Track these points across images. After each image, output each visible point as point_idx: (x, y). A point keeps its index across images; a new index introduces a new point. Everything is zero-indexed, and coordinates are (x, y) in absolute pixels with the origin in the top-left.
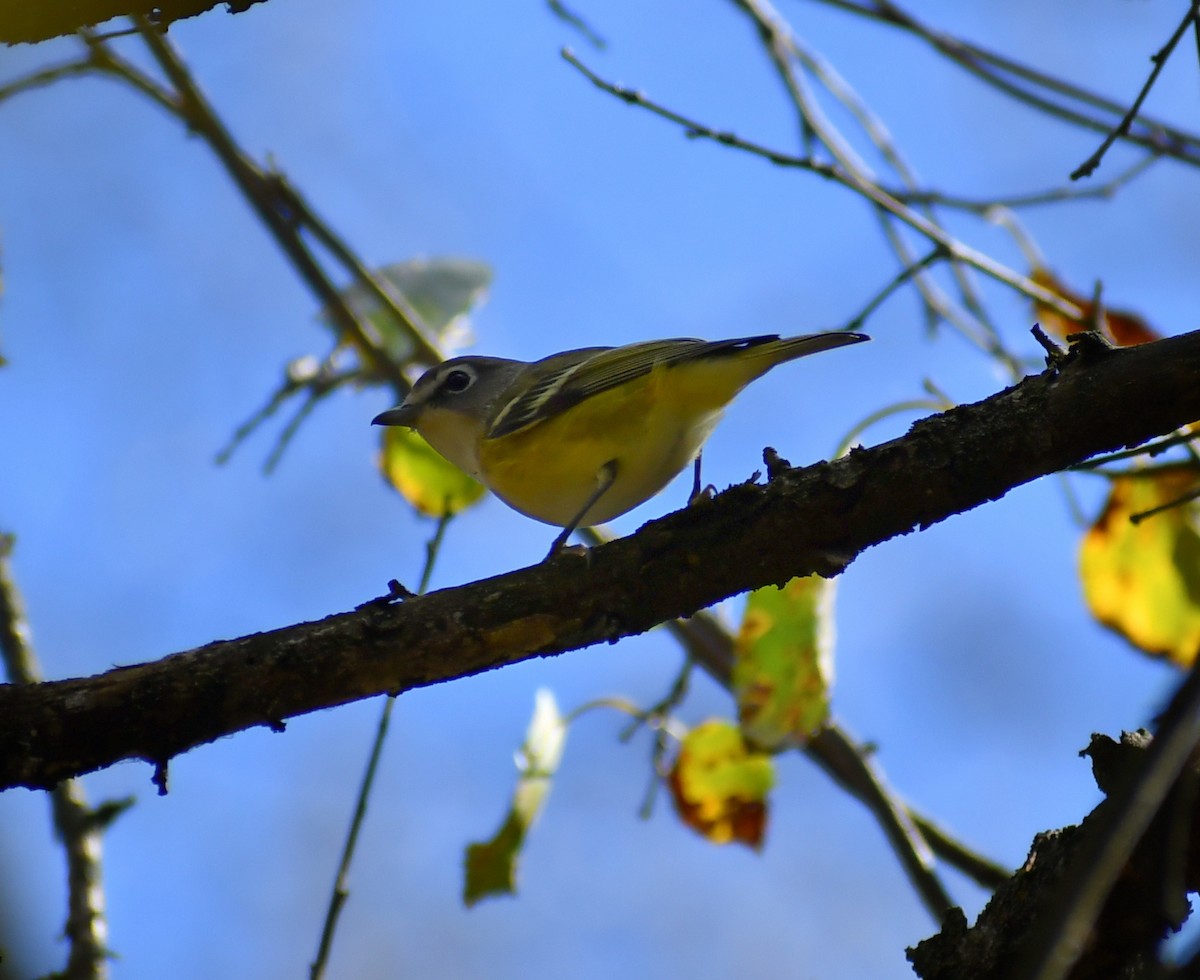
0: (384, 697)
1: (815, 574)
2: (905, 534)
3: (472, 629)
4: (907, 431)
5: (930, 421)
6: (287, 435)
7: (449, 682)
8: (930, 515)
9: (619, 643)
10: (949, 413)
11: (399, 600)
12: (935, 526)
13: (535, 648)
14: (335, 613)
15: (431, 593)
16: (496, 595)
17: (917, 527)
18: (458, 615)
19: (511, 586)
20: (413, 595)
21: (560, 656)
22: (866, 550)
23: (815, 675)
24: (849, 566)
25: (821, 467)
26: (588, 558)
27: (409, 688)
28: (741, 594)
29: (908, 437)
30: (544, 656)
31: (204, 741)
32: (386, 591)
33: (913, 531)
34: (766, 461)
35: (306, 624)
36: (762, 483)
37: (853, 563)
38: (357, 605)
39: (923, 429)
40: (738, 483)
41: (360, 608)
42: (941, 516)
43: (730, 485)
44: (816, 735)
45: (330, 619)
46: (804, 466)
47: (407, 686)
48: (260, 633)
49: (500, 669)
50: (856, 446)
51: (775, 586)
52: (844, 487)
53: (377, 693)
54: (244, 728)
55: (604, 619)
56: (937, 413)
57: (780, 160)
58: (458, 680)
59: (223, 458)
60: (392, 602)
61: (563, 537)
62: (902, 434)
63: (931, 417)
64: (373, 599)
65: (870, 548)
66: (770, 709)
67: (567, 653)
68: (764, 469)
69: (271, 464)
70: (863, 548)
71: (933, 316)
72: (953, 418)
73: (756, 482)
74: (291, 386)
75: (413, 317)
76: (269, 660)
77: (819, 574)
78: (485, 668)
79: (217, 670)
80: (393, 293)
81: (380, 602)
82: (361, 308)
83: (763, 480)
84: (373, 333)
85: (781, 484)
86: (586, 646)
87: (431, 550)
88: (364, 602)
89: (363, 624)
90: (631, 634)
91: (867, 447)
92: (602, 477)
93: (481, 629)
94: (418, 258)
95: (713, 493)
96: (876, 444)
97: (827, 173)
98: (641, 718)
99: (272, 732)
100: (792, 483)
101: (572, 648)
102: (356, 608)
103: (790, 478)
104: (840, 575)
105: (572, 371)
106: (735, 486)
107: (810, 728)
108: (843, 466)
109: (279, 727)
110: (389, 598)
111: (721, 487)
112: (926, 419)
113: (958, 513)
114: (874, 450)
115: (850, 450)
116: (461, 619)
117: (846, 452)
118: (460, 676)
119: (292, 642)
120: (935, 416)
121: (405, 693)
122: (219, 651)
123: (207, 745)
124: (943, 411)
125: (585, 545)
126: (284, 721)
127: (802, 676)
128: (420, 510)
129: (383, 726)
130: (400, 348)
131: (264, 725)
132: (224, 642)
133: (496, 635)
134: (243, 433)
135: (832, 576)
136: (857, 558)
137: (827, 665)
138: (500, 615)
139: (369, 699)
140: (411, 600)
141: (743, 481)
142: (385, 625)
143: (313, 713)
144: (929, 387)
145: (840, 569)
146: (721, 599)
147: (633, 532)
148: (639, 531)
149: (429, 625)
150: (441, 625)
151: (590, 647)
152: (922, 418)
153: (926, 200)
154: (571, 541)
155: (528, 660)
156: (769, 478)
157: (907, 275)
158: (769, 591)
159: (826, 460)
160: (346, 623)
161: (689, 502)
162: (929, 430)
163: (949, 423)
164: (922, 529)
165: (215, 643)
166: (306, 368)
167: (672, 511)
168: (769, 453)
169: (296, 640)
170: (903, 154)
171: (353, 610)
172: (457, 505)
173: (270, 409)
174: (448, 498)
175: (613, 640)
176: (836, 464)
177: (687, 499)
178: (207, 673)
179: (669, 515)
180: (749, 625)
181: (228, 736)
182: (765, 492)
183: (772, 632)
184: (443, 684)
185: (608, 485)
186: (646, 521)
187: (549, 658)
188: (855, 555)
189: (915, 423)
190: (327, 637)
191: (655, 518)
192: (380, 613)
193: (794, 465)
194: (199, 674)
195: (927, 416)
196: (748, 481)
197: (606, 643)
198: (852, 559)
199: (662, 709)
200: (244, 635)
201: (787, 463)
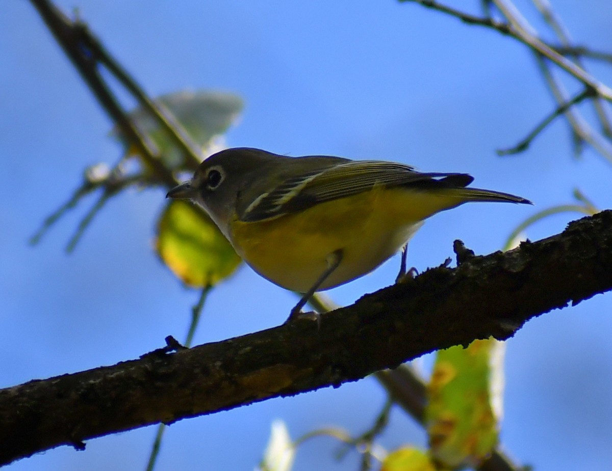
0: (160, 424)
1: (491, 337)
2: (561, 308)
3: (229, 374)
4: (564, 230)
5: (581, 222)
6: (85, 223)
7: (210, 415)
8: (580, 294)
9: (341, 387)
10: (596, 216)
11: (174, 351)
12: (583, 302)
13: (276, 390)
14: (124, 360)
15: (198, 347)
16: (248, 349)
17: (570, 303)
18: (218, 364)
19: (259, 342)
20: (185, 348)
21: (296, 396)
22: (531, 320)
23: (488, 413)
24: (518, 331)
25: (497, 256)
26: (319, 323)
27: (180, 418)
28: (435, 351)
29: (564, 234)
30: (283, 396)
31: (22, 456)
32: (164, 344)
33: (567, 305)
34: (455, 251)
35: (102, 368)
36: (452, 267)
37: (520, 330)
38: (142, 355)
39: (577, 228)
40: (434, 267)
41: (143, 357)
42: (588, 296)
43: (428, 269)
44: (488, 458)
45: (121, 364)
46: (485, 254)
47: (179, 417)
48: (67, 375)
49: (250, 405)
50: (524, 240)
51: (460, 346)
52: (515, 271)
53: (155, 422)
54: (53, 447)
55: (330, 368)
56: (587, 216)
57: (468, 20)
58: (218, 414)
59: (35, 240)
60: (168, 353)
61: (300, 305)
62: (561, 232)
63: (582, 219)
64: (154, 350)
65: (534, 318)
66: (453, 438)
67: (301, 394)
68: (454, 256)
69: (72, 245)
70: (528, 318)
71: (578, 141)
72: (599, 220)
73: (448, 266)
74: (88, 186)
75: (184, 135)
76: (74, 395)
77: (495, 337)
78: (238, 404)
79: (33, 402)
80: (168, 116)
81: (159, 353)
82: (145, 128)
83: (453, 265)
84: (153, 146)
85: (466, 268)
86: (315, 389)
87: (196, 312)
88: (147, 352)
89: (146, 368)
90: (350, 380)
91: (533, 241)
92: (331, 260)
93: (236, 375)
94: (189, 90)
95: (415, 274)
96: (540, 239)
97: (505, 30)
98: (351, 444)
99: (75, 450)
100: (475, 268)
101: (305, 390)
102: (141, 357)
103: (473, 264)
104: (511, 338)
105: (310, 179)
106: (432, 269)
107: (484, 452)
108: (514, 256)
109: (81, 447)
110: (165, 349)
111: (421, 270)
112: (579, 221)
113: (602, 292)
114: (538, 243)
115: (520, 243)
116: (221, 367)
117: (516, 245)
118: (219, 410)
119: (92, 381)
120: (585, 218)
121: (177, 422)
122: (36, 388)
123: (25, 459)
124: (591, 215)
125: (316, 312)
126: (84, 442)
127: (477, 415)
128: (186, 283)
129: (156, 447)
130: (173, 158)
131: (69, 444)
132: (39, 381)
133: (247, 379)
134: (51, 221)
135: (504, 339)
136: (524, 326)
137: (497, 404)
138: (250, 364)
139: (149, 426)
140: (183, 352)
141: (438, 265)
142: (162, 370)
143: (107, 436)
144: (578, 196)
145: (510, 334)
146: (419, 356)
147: (353, 303)
148: (357, 302)
149: (197, 371)
150: (206, 371)
151: (319, 390)
152: (575, 220)
153: (575, 53)
154: (304, 310)
155: (272, 399)
156: (458, 263)
157: (562, 110)
158: (456, 349)
159: (501, 250)
160: (133, 368)
161: (396, 281)
162: (580, 229)
163: (596, 224)
164: (574, 304)
165: (33, 381)
166: (100, 173)
167: (383, 288)
168: (458, 245)
169: (94, 380)
170: (558, 17)
171: (138, 358)
172: (216, 280)
173: (71, 204)
174: (209, 274)
175: (336, 385)
176: (509, 254)
177: (395, 278)
178: (27, 405)
179: (381, 290)
180: (438, 375)
181: (42, 453)
182: (454, 274)
183: (455, 380)
184: (207, 416)
185: (336, 266)
186: (363, 295)
187: (287, 398)
188: (523, 323)
189: (570, 223)
190: (119, 378)
191: (370, 292)
192: (160, 361)
193: (477, 254)
194: (21, 405)
195: (580, 218)
196: (442, 265)
197: (331, 387)
198: (520, 327)
199: (369, 437)
200: (55, 376)
201: (471, 252)
